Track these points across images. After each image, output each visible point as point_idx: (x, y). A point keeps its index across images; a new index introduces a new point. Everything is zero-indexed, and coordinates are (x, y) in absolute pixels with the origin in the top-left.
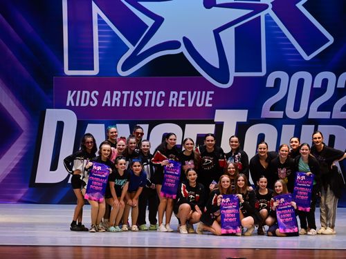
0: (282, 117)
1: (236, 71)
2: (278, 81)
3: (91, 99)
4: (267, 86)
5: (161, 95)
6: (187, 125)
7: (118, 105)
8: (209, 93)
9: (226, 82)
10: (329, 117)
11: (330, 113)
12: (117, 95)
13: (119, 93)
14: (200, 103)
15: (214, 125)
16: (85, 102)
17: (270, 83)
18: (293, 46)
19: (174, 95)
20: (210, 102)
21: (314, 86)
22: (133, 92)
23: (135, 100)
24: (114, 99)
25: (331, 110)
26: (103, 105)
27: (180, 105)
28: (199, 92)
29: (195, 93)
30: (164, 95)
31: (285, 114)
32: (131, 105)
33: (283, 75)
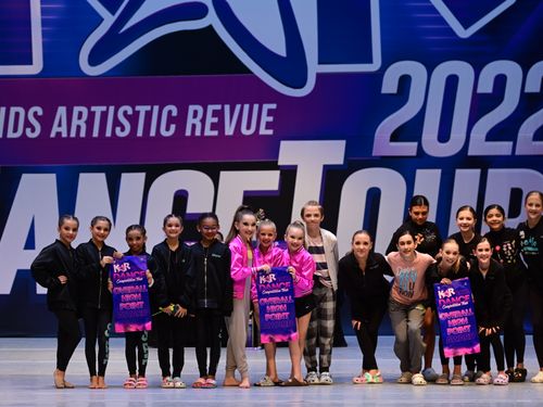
0: (414, 154)
1: (320, 63)
2: (405, 82)
3: (27, 124)
4: (383, 91)
5: (170, 112)
6: (222, 173)
7: (83, 134)
8: (266, 107)
9: (301, 84)
10: (509, 153)
11: (511, 143)
12: (80, 115)
13: (84, 110)
14: (248, 127)
15: (278, 172)
16: (15, 130)
17: (389, 85)
18: (435, 11)
19: (195, 113)
20: (268, 126)
21: (480, 91)
22: (112, 109)
23: (117, 123)
24: (75, 122)
25: (513, 138)
26: (53, 135)
27: (208, 132)
28: (247, 107)
29: (238, 107)
30: (175, 113)
31: (420, 148)
32: (108, 134)
33: (415, 69)
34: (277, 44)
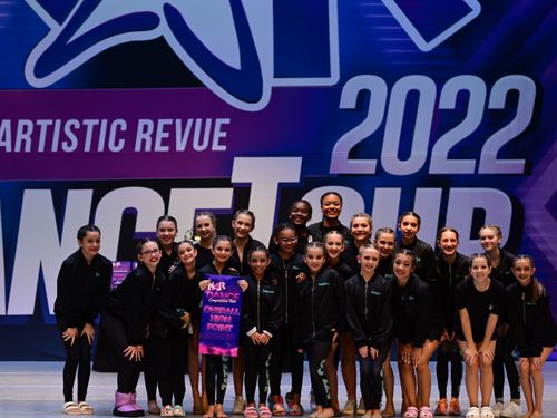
0: (373, 171)
2: (364, 96)
4: (342, 106)
5: (119, 126)
6: (174, 191)
7: (28, 149)
8: (219, 122)
9: (256, 98)
10: (472, 172)
11: (474, 161)
12: (25, 128)
13: (30, 124)
14: (201, 143)
15: (232, 190)
17: (348, 100)
18: (394, 22)
19: (146, 128)
20: (222, 141)
21: (441, 106)
22: (58, 122)
23: (63, 137)
24: (20, 136)
25: (476, 156)
27: (159, 148)
28: (199, 121)
29: (190, 122)
30: (124, 128)
31: (379, 165)
32: (55, 148)
33: (375, 84)
34: (231, 57)
